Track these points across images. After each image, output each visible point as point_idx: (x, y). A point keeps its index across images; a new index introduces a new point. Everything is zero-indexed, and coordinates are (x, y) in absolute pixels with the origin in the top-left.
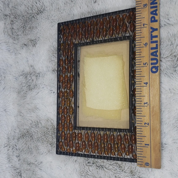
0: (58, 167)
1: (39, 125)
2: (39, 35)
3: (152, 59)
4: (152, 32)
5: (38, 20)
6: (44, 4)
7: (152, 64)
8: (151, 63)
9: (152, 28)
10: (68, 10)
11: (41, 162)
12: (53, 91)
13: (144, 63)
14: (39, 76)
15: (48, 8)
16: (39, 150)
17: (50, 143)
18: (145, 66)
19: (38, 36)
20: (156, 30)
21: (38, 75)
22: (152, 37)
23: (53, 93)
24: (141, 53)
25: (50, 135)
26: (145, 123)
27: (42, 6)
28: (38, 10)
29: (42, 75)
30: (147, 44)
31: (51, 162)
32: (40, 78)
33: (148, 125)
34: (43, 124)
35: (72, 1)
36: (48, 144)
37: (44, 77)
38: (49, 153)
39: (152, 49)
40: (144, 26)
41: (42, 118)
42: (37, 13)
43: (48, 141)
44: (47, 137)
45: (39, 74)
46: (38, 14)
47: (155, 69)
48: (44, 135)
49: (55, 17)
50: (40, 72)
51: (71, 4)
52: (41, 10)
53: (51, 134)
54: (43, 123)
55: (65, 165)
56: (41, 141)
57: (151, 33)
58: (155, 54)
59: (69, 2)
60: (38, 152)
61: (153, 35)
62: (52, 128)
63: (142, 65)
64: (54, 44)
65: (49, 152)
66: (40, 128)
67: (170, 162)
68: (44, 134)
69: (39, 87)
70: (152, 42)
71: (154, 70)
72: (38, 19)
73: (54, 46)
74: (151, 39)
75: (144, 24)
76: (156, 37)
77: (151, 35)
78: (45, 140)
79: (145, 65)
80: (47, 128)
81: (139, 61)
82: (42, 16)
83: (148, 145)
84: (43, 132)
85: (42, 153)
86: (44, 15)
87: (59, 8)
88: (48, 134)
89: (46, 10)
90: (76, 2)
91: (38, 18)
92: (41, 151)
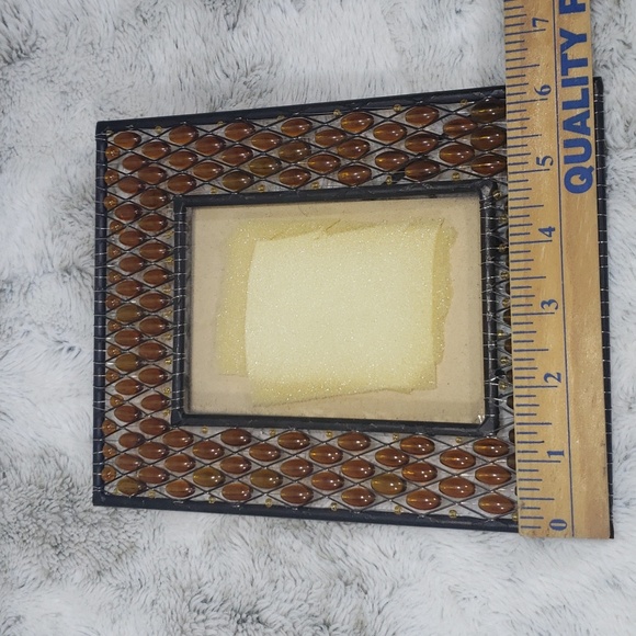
0: (84, 629)
1: (9, 477)
2: (12, 137)
3: (568, 144)
4: (564, 47)
5: (11, 84)
6: (35, 26)
7: (568, 160)
8: (565, 157)
9: (563, 33)
10: (129, 50)
11: (18, 618)
12: (67, 346)
13: (538, 159)
14: (11, 291)
15: (51, 43)
16: (9, 574)
17: (53, 541)
18: (542, 167)
19: (8, 141)
20: (582, 38)
21: (5, 287)
22: (567, 64)
23: (65, 350)
24: (526, 123)
25: (54, 510)
26: (547, 376)
27: (27, 35)
28: (12, 48)
29: (22, 286)
30: (547, 90)
31: (58, 615)
32: (15, 298)
33: (559, 380)
34: (26, 474)
35: (145, 21)
36: (45, 546)
37: (29, 294)
38: (50, 582)
39: (568, 105)
40: (534, 25)
41: (21, 449)
42: (7, 59)
43: (44, 537)
44: (40, 522)
45: (9, 282)
46: (9, 64)
47: (582, 179)
48: (31, 515)
49: (76, 73)
50: (15, 278)
51: (141, 29)
52: (23, 47)
53: (57, 509)
54: (26, 469)
55: (114, 622)
56: (16, 537)
57: (562, 51)
58: (579, 124)
59: (133, 23)
60: (5, 579)
61: (570, 58)
62: (61, 485)
63: (532, 165)
64: (71, 174)
65: (49, 575)
66: (13, 486)
67: (508, 584)
68: (28, 510)
69: (8, 332)
70: (567, 83)
71: (576, 180)
72: (8, 82)
73: (73, 181)
74: (565, 72)
75: (534, 20)
76: (582, 63)
77: (564, 57)
78: (34, 530)
79: (543, 164)
80: (41, 487)
81: (519, 151)
82: (26, 69)
83: (561, 453)
84: (26, 504)
85: (21, 582)
86: (32, 65)
87: (92, 44)
88: (45, 510)
89: (43, 46)
90: (162, 24)
91: (9, 78)
92: (17, 573)
